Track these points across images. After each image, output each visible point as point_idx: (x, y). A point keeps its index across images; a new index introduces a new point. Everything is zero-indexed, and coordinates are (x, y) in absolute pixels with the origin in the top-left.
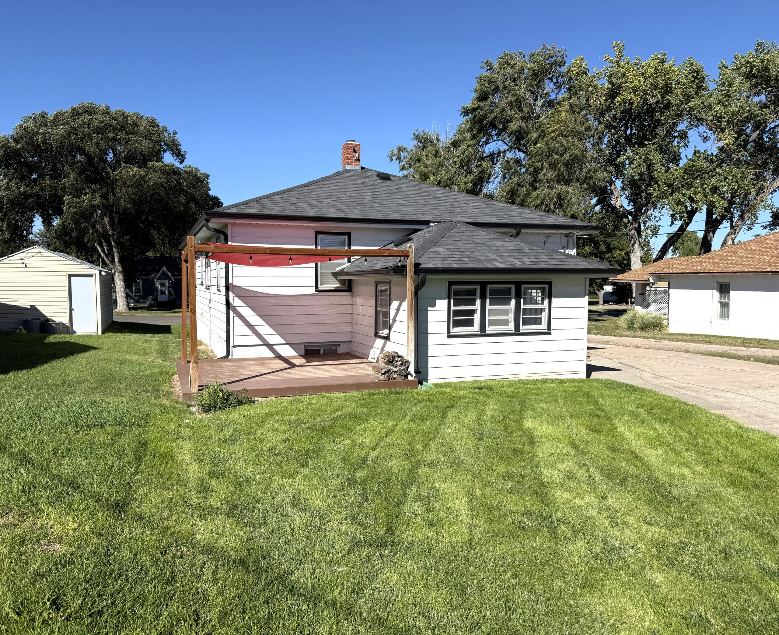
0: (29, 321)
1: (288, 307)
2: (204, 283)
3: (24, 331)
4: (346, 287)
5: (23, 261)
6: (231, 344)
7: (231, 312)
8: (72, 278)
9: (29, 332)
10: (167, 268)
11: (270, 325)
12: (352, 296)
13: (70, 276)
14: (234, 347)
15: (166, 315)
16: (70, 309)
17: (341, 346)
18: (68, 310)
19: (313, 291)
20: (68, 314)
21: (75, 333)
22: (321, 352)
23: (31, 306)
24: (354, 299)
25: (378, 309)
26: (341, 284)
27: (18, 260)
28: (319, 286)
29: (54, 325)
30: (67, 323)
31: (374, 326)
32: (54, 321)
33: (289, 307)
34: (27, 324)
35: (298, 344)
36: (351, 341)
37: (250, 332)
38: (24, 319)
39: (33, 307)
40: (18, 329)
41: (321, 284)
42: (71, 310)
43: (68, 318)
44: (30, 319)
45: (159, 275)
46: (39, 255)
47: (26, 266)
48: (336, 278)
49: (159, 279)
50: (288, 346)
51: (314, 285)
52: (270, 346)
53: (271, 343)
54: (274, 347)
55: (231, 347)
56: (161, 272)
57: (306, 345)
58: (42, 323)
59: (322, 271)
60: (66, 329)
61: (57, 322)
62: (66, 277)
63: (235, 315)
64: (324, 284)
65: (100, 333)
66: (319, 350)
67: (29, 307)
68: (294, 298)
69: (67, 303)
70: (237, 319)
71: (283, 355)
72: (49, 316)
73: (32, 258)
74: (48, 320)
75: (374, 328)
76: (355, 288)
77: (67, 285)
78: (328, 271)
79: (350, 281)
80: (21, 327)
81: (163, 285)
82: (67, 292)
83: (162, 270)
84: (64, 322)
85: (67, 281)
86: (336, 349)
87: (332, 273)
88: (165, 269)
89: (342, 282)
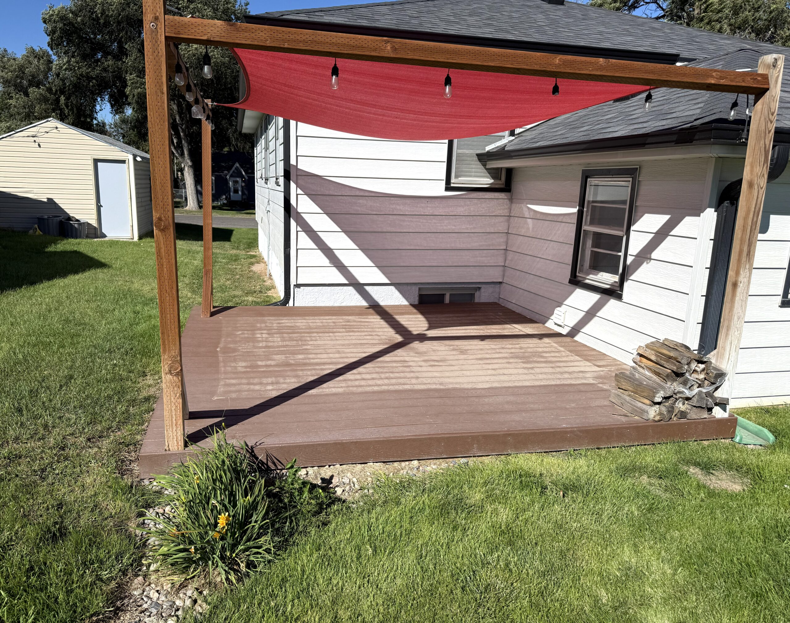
0: (44, 219)
1: (395, 217)
2: (263, 176)
3: (39, 232)
4: (501, 183)
5: (35, 138)
6: (293, 282)
7: (293, 223)
8: (99, 164)
9: (44, 233)
10: (240, 165)
11: (364, 250)
12: (511, 200)
13: (96, 161)
14: (298, 286)
15: (237, 216)
16: (97, 205)
17: (482, 290)
18: (94, 207)
19: (439, 190)
20: (95, 212)
21: (104, 236)
22: (447, 300)
23: (48, 199)
24: (514, 206)
25: (585, 227)
26: (493, 178)
27: (28, 137)
28: (453, 180)
29: (76, 226)
30: (94, 223)
31: (570, 262)
32: (78, 220)
33: (398, 217)
34: (42, 222)
35: (407, 284)
36: (500, 283)
37: (326, 261)
38: (38, 215)
39: (50, 200)
40: (31, 228)
41: (457, 177)
42: (99, 207)
43: (95, 216)
44: (46, 217)
45: (231, 172)
46: (55, 131)
47: (39, 145)
48: (484, 165)
49: (231, 176)
50: (392, 288)
51: (444, 177)
52: (360, 288)
53: (362, 281)
54: (367, 288)
55: (292, 287)
56: (234, 168)
57: (421, 286)
58: (61, 222)
59: (460, 151)
60: (93, 231)
61: (82, 222)
62: (91, 163)
63: (299, 229)
64: (460, 176)
65: (136, 238)
66: (443, 295)
67: (46, 200)
68: (408, 201)
69: (94, 197)
70: (303, 236)
71: (382, 304)
72: (72, 213)
73: (46, 135)
74: (69, 218)
75: (570, 268)
76: (519, 186)
77: (92, 172)
78: (471, 151)
79: (510, 172)
80: (36, 226)
81: (236, 182)
82: (93, 182)
83: (235, 166)
84: (90, 222)
85: (91, 167)
86: (473, 295)
87: (478, 155)
88: (237, 165)
89: (494, 173)
